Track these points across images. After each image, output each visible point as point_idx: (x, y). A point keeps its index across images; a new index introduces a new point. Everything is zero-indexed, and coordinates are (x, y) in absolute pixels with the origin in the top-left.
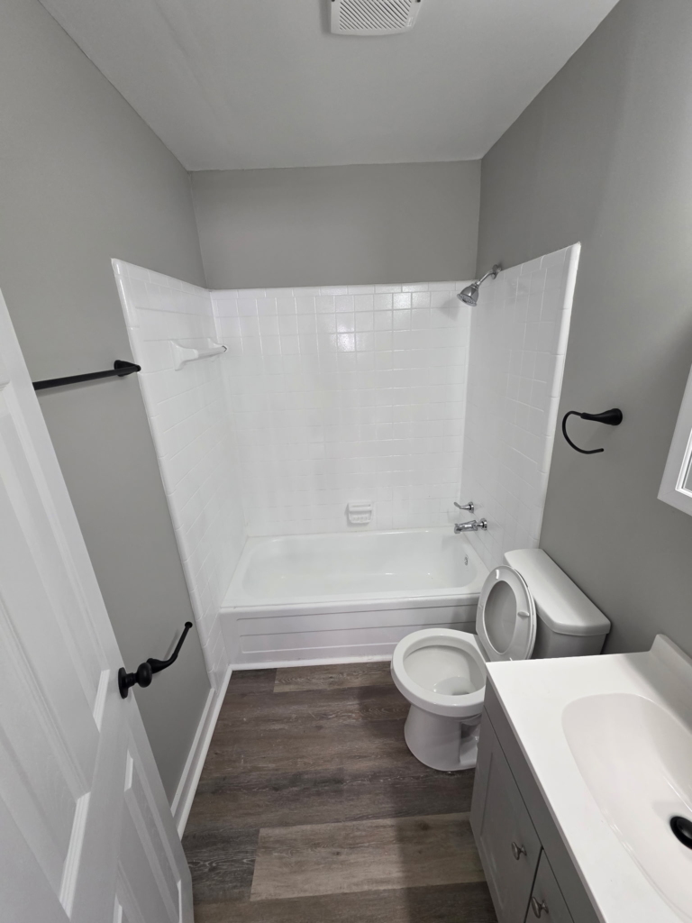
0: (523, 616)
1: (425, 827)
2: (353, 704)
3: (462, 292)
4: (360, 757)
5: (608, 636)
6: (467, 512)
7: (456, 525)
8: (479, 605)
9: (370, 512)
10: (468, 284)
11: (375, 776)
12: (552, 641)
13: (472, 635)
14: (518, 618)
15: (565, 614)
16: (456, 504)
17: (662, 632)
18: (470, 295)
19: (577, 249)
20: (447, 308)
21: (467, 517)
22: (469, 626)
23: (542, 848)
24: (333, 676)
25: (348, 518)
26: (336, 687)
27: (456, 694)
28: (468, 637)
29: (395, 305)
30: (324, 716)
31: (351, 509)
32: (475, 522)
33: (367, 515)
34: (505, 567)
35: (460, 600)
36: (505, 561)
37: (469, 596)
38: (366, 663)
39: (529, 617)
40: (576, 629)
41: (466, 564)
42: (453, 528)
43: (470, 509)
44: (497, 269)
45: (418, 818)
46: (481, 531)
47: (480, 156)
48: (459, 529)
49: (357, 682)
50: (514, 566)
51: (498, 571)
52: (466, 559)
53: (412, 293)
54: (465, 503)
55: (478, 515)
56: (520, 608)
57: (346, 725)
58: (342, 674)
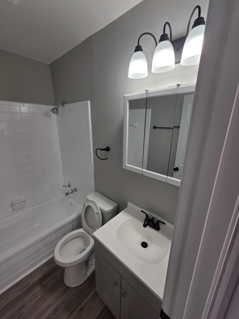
0: (97, 213)
1: (82, 309)
2: (37, 289)
3: (53, 109)
4: (47, 309)
5: (118, 208)
6: (68, 187)
7: (66, 193)
8: (82, 217)
9: (25, 201)
10: (54, 107)
11: (56, 310)
12: (106, 217)
13: (82, 229)
14: (96, 215)
15: (107, 207)
16: (63, 186)
17: (129, 201)
18: (55, 111)
19: (89, 102)
20: (46, 114)
21: (69, 189)
22: (79, 226)
23: (121, 276)
24: (22, 285)
25: (13, 208)
26: (25, 289)
27: (80, 253)
28: (81, 230)
29: (21, 111)
30: (23, 307)
31: (14, 203)
32: (72, 190)
33: (24, 203)
34: (88, 201)
35: (73, 219)
36: (87, 199)
37: (76, 216)
38: (39, 267)
39: (99, 213)
40: (111, 210)
41: (72, 206)
42: (64, 195)
43: (69, 186)
44: (63, 103)
45: (79, 308)
46: (75, 192)
47: (49, 63)
48: (67, 194)
49: (36, 279)
50: (90, 199)
51: (86, 203)
52: (71, 204)
53: (29, 107)
54: (67, 184)
55: (73, 187)
56: (96, 211)
57: (36, 302)
58: (27, 280)
